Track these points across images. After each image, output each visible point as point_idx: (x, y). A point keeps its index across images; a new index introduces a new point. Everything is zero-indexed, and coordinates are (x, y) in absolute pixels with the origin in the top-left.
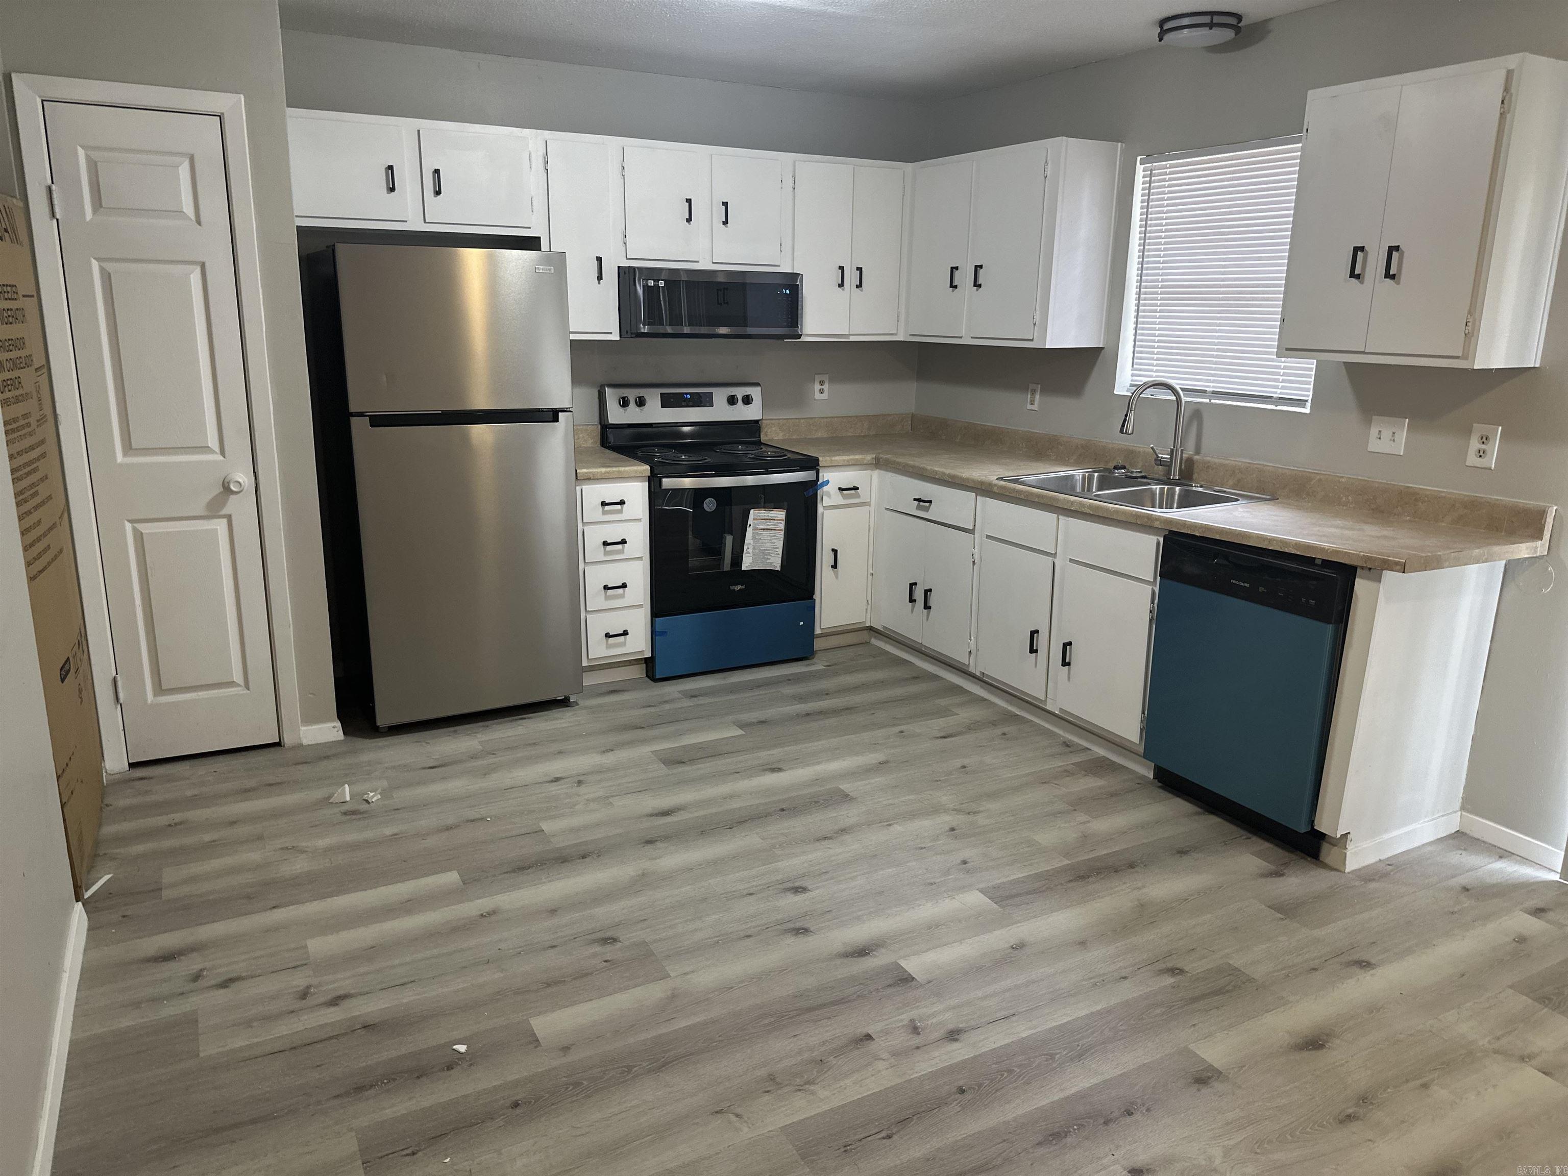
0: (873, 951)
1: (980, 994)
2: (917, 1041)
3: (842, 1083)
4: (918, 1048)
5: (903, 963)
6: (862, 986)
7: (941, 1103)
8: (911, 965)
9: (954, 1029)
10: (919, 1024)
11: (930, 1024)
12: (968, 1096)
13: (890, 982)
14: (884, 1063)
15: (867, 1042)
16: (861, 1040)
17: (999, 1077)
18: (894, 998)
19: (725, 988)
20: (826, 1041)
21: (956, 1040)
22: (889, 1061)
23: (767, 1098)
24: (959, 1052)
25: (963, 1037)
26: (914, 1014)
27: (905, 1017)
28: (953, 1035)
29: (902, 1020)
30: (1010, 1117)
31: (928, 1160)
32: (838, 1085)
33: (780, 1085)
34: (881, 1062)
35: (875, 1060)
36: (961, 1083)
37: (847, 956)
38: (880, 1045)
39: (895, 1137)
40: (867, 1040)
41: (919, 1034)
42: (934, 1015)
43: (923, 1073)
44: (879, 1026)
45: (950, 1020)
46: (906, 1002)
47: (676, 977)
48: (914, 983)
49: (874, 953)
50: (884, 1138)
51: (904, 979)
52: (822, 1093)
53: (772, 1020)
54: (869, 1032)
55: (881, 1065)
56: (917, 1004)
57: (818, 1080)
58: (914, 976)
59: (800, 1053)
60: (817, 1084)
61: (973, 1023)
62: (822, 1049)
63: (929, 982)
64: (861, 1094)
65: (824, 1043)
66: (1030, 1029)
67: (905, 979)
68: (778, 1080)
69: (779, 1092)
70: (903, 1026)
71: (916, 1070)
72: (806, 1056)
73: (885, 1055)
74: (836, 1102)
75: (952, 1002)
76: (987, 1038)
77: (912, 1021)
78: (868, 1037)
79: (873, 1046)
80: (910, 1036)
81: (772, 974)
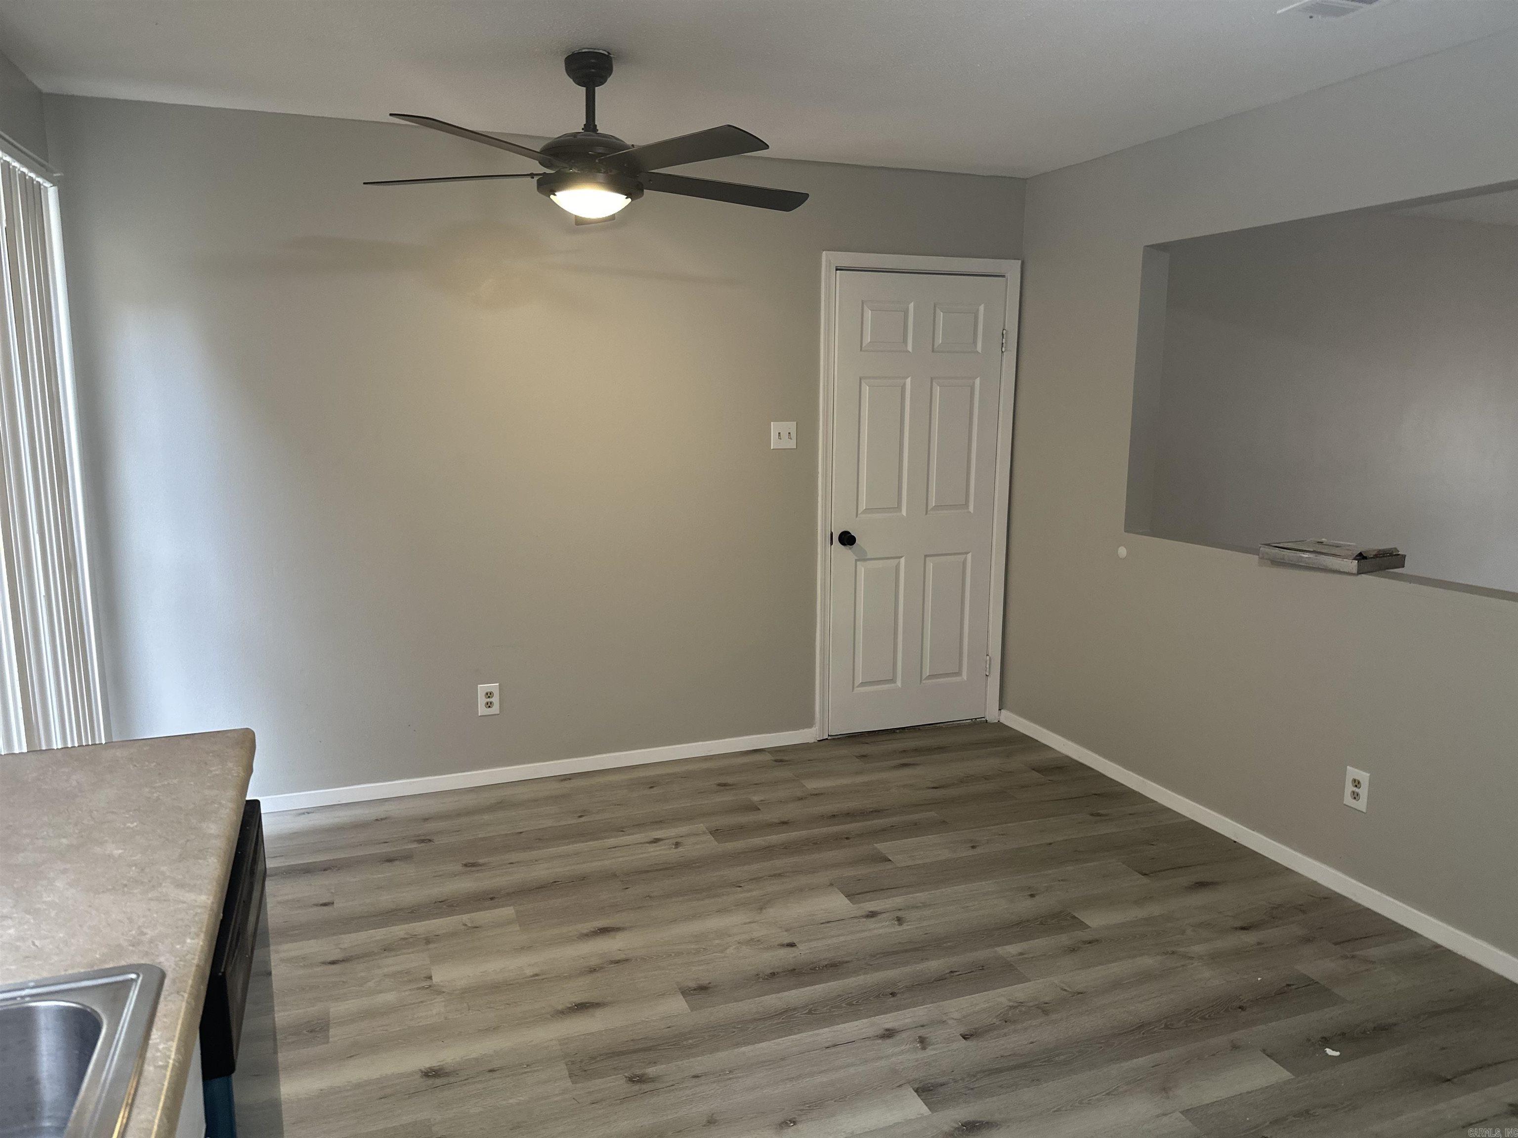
0: (957, 1129)
1: (852, 1070)
2: (922, 1032)
3: (987, 1005)
4: (922, 1026)
5: (924, 1110)
6: (971, 1086)
7: (910, 988)
8: (916, 1107)
9: (887, 1039)
10: (918, 1045)
11: (908, 1045)
12: (890, 991)
13: (941, 1090)
14: (952, 1016)
15: (966, 1033)
16: (972, 1035)
17: (860, 1001)
18: (938, 1071)
19: (1114, 1095)
20: (1003, 1037)
21: (887, 1030)
22: (948, 1017)
23: (1047, 999)
24: (888, 1021)
25: (880, 1032)
26: (921, 1055)
27: (930, 1052)
28: (889, 1034)
29: (934, 1049)
30: (862, 977)
31: (926, 959)
32: (990, 1004)
33: (1038, 1007)
34: (955, 1018)
35: (960, 1019)
36: (892, 999)
37: (987, 1123)
38: (955, 1030)
39: (948, 971)
40: (967, 1035)
41: (920, 1037)
42: (902, 1052)
43: (922, 1007)
44: (955, 1046)
45: (888, 1047)
46: (928, 1067)
47: (1173, 1112)
48: (916, 1086)
49: (957, 1126)
50: (956, 972)
51: (927, 1091)
52: (1003, 1000)
53: (1057, 1058)
54: (964, 1041)
55: (956, 1015)
56: (916, 1063)
57: (1006, 1008)
58: (915, 1094)
59: (1026, 1029)
60: (1007, 1006)
61: (868, 1043)
62: (1006, 1030)
63: (900, 1086)
64: (973, 997)
65: (1005, 1035)
66: (818, 1035)
67: (925, 1091)
68: (1041, 1011)
69: (1037, 1003)
70: (933, 1044)
71: (926, 1010)
72: (1019, 1026)
73: (950, 1022)
74: (991, 993)
75: (883, 1063)
76: (859, 1029)
77: (924, 1048)
78: (965, 1037)
79: (963, 1029)
80: (928, 1036)
81: (1069, 1107)
